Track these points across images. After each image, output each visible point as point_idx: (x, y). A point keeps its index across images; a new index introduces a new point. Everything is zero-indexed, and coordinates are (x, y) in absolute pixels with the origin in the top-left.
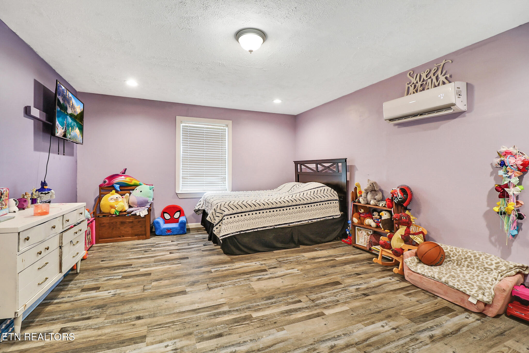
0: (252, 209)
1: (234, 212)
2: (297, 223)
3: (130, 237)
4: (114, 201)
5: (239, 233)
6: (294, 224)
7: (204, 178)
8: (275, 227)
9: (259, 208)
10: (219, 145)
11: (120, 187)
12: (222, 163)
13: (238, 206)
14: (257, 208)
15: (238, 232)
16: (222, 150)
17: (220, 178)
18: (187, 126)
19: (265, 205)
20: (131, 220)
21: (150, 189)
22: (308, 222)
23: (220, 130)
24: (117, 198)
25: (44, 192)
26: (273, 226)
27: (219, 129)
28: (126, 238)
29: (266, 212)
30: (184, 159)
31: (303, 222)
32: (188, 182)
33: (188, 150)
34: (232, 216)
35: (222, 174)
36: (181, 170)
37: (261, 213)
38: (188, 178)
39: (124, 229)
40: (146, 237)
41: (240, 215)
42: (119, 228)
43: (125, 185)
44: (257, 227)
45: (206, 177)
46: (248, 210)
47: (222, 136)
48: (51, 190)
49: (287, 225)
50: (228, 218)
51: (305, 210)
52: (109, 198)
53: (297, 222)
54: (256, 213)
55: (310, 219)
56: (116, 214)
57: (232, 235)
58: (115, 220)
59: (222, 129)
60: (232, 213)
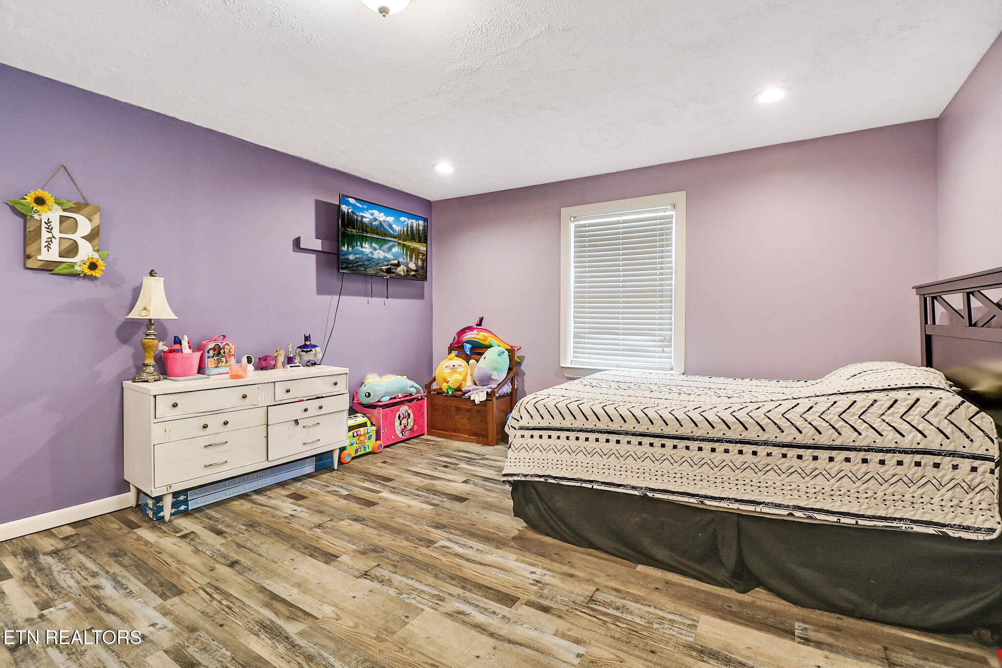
0: (589, 425)
1: (544, 424)
2: (735, 506)
3: (467, 436)
4: (449, 371)
5: (542, 480)
6: (723, 504)
7: (621, 337)
8: (650, 494)
9: (606, 428)
10: (655, 258)
11: (471, 349)
12: (661, 302)
13: (555, 412)
14: (601, 426)
15: (540, 476)
16: (662, 268)
17: (657, 338)
18: (584, 226)
19: (625, 421)
20: (468, 407)
21: (499, 355)
22: (791, 515)
23: (658, 221)
24: (454, 366)
25: (305, 350)
26: (642, 488)
27: (655, 219)
28: (462, 435)
29: (629, 442)
30: (579, 296)
31: (765, 510)
32: (587, 346)
33: (585, 277)
34: (536, 433)
35: (661, 330)
36: (572, 320)
37: (611, 443)
38: (587, 335)
39: (460, 420)
40: (488, 441)
41: (554, 434)
42: (454, 417)
43: (478, 346)
44: (591, 479)
45: (623, 334)
46: (577, 424)
47: (662, 235)
48: (316, 346)
49: (693, 500)
50: (523, 436)
51: (784, 468)
52: (444, 366)
53: (737, 501)
54: (597, 440)
55: (802, 504)
56: (448, 393)
57: (523, 479)
58: (449, 402)
59: (661, 218)
60: (537, 425)
